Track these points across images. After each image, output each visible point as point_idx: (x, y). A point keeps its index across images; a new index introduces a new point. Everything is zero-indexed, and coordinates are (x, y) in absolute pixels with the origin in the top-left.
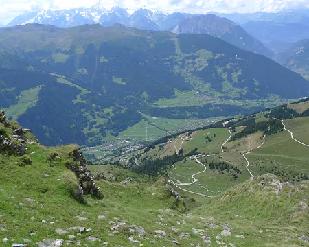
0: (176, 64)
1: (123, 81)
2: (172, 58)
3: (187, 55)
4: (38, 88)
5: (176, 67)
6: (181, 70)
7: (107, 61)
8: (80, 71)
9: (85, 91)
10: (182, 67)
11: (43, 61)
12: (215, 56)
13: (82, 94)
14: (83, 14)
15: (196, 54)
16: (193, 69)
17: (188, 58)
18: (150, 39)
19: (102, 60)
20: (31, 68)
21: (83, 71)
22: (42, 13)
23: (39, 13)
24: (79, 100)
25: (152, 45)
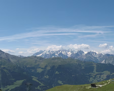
0: (92, 77)
1: (62, 83)
2: (91, 74)
3: (98, 73)
4: (23, 80)
5: (91, 78)
6: (93, 80)
7: (58, 73)
8: (45, 77)
9: (42, 85)
10: (94, 78)
11: (32, 71)
12: (111, 74)
13: (40, 85)
14: (64, 53)
15: (102, 73)
16: (99, 80)
17: (98, 74)
18: (83, 65)
19: (57, 73)
20: (25, 73)
21: (47, 77)
22: (46, 52)
23: (45, 52)
24: (38, 88)
25: (83, 68)
